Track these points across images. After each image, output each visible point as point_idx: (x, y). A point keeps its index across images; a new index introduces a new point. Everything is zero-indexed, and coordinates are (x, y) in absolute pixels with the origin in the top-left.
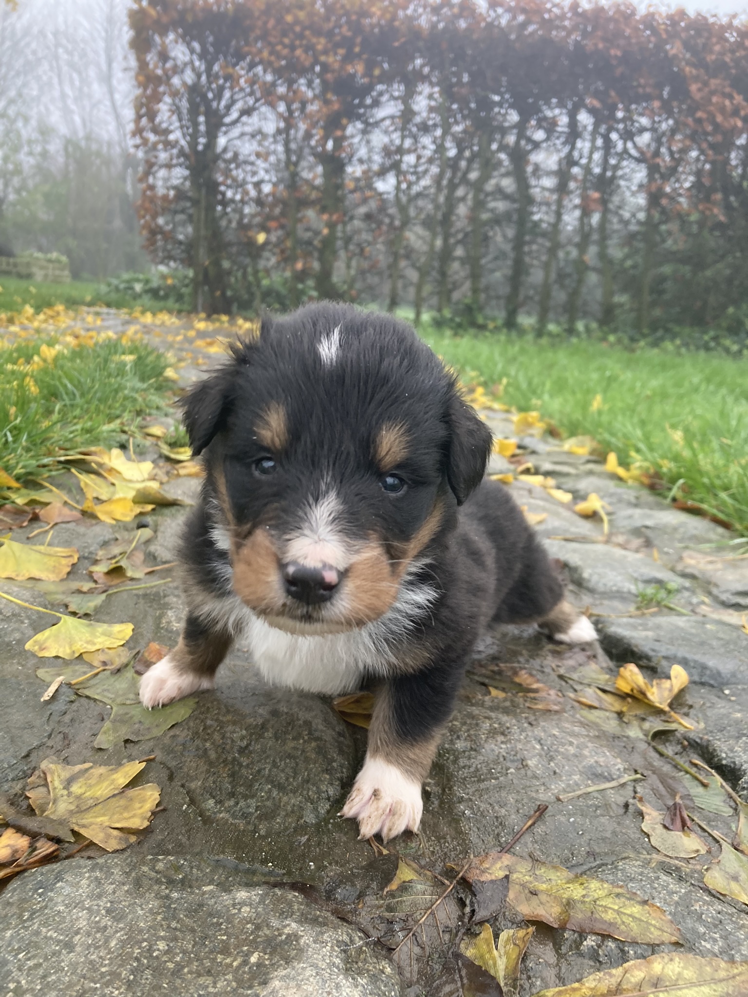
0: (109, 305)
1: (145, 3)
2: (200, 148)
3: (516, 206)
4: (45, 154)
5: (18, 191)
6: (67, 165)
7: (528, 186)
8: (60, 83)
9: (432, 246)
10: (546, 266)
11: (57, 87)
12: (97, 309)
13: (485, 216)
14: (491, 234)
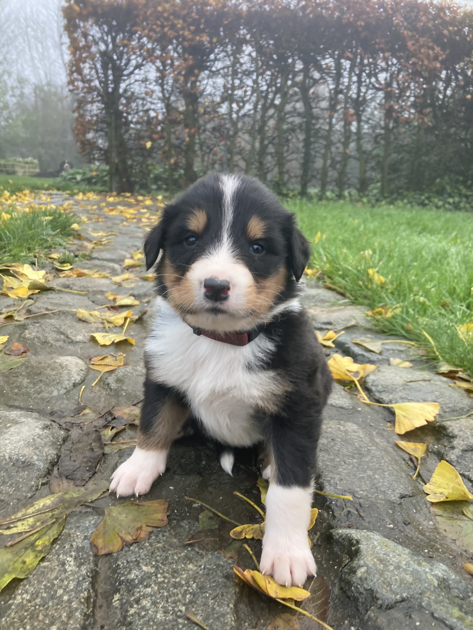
0: (58, 189)
1: (72, 2)
2: (110, 90)
3: (305, 120)
4: (22, 95)
5: (6, 120)
6: (36, 102)
7: (311, 108)
8: (30, 50)
9: (253, 146)
10: (324, 157)
11: (28, 53)
12: (51, 192)
13: (285, 127)
14: (290, 137)
